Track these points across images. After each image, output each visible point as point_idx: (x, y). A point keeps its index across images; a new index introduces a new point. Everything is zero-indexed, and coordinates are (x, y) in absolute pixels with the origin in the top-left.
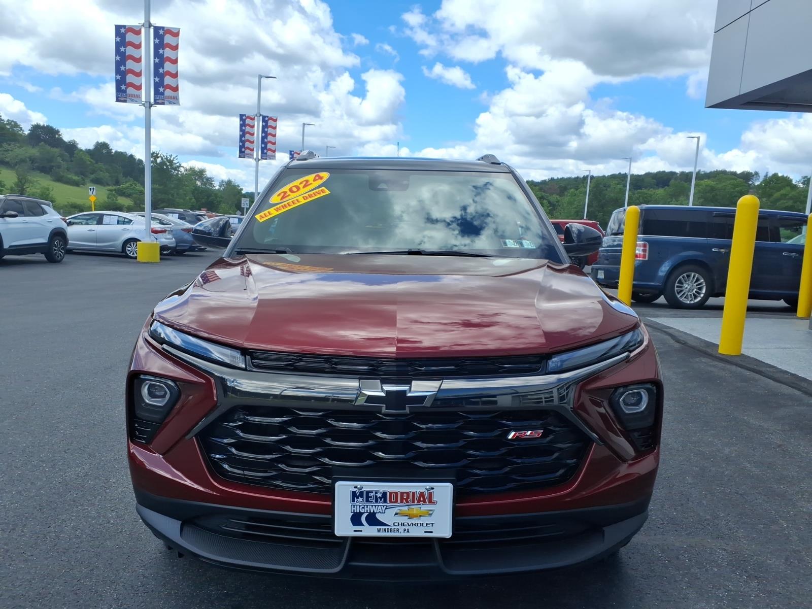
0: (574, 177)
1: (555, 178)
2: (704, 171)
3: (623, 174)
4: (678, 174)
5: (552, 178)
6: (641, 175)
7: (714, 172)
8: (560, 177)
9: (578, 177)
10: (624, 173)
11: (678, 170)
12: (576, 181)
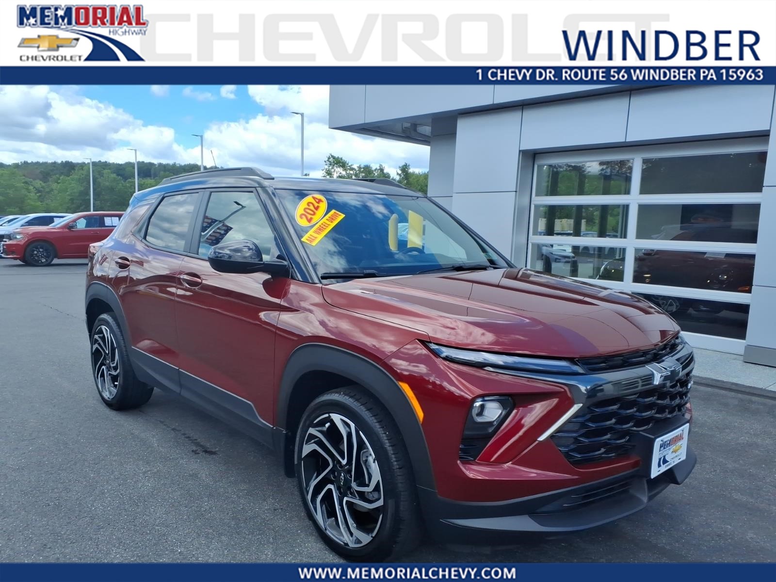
0: (51, 162)
1: (29, 161)
2: (179, 164)
3: (103, 163)
4: (156, 165)
5: (25, 162)
6: (122, 165)
7: (188, 165)
8: (35, 161)
9: (55, 163)
10: (104, 161)
11: (156, 162)
12: (54, 167)
